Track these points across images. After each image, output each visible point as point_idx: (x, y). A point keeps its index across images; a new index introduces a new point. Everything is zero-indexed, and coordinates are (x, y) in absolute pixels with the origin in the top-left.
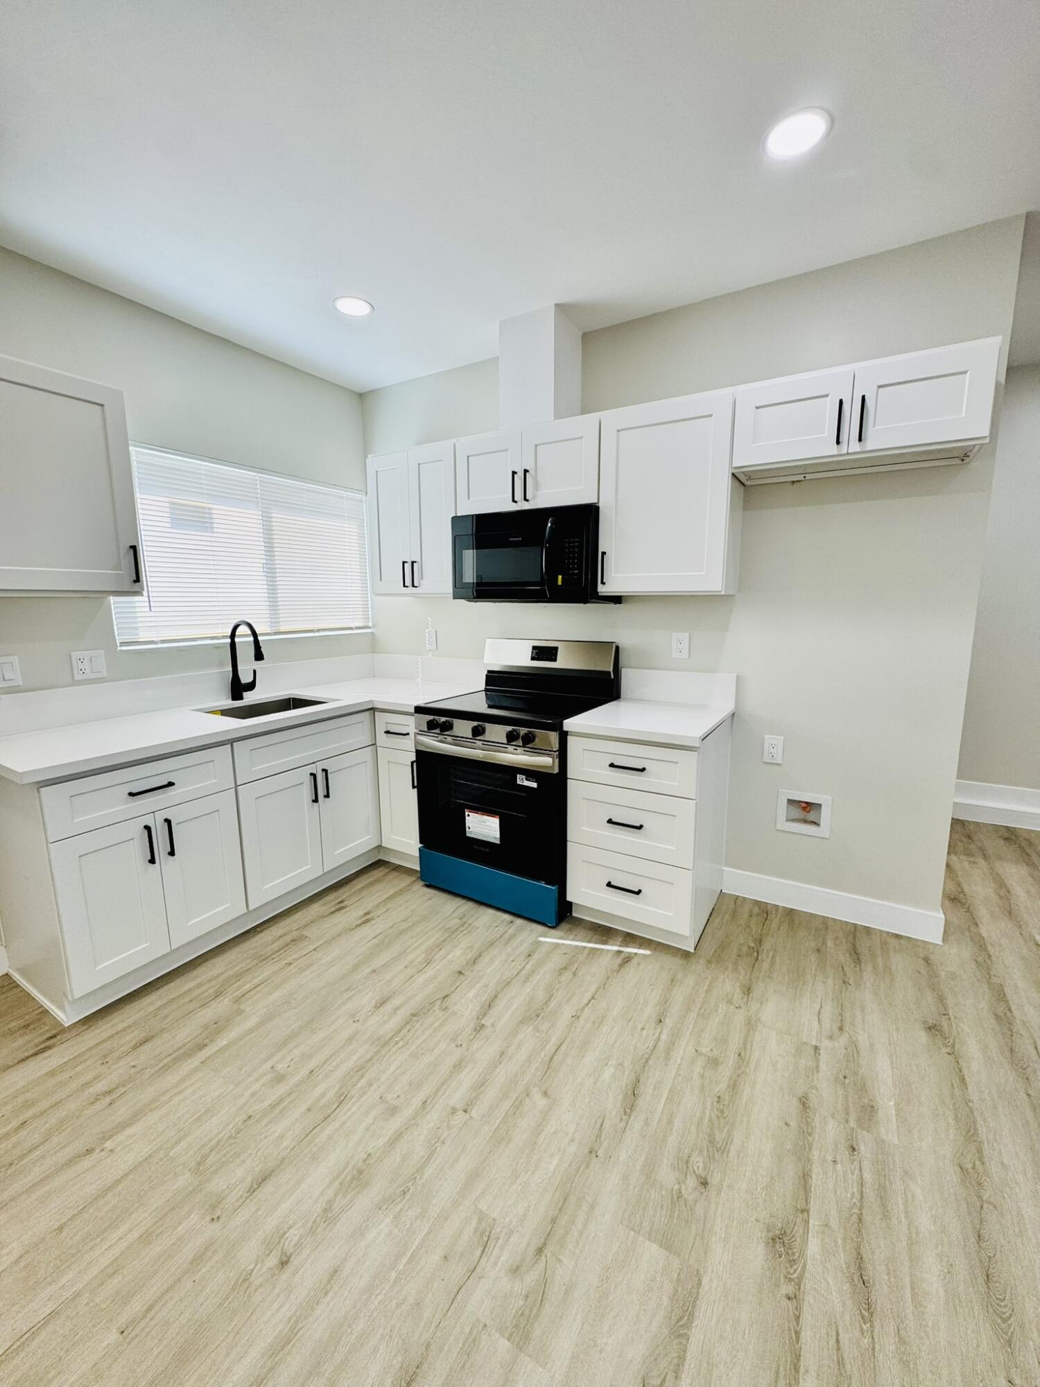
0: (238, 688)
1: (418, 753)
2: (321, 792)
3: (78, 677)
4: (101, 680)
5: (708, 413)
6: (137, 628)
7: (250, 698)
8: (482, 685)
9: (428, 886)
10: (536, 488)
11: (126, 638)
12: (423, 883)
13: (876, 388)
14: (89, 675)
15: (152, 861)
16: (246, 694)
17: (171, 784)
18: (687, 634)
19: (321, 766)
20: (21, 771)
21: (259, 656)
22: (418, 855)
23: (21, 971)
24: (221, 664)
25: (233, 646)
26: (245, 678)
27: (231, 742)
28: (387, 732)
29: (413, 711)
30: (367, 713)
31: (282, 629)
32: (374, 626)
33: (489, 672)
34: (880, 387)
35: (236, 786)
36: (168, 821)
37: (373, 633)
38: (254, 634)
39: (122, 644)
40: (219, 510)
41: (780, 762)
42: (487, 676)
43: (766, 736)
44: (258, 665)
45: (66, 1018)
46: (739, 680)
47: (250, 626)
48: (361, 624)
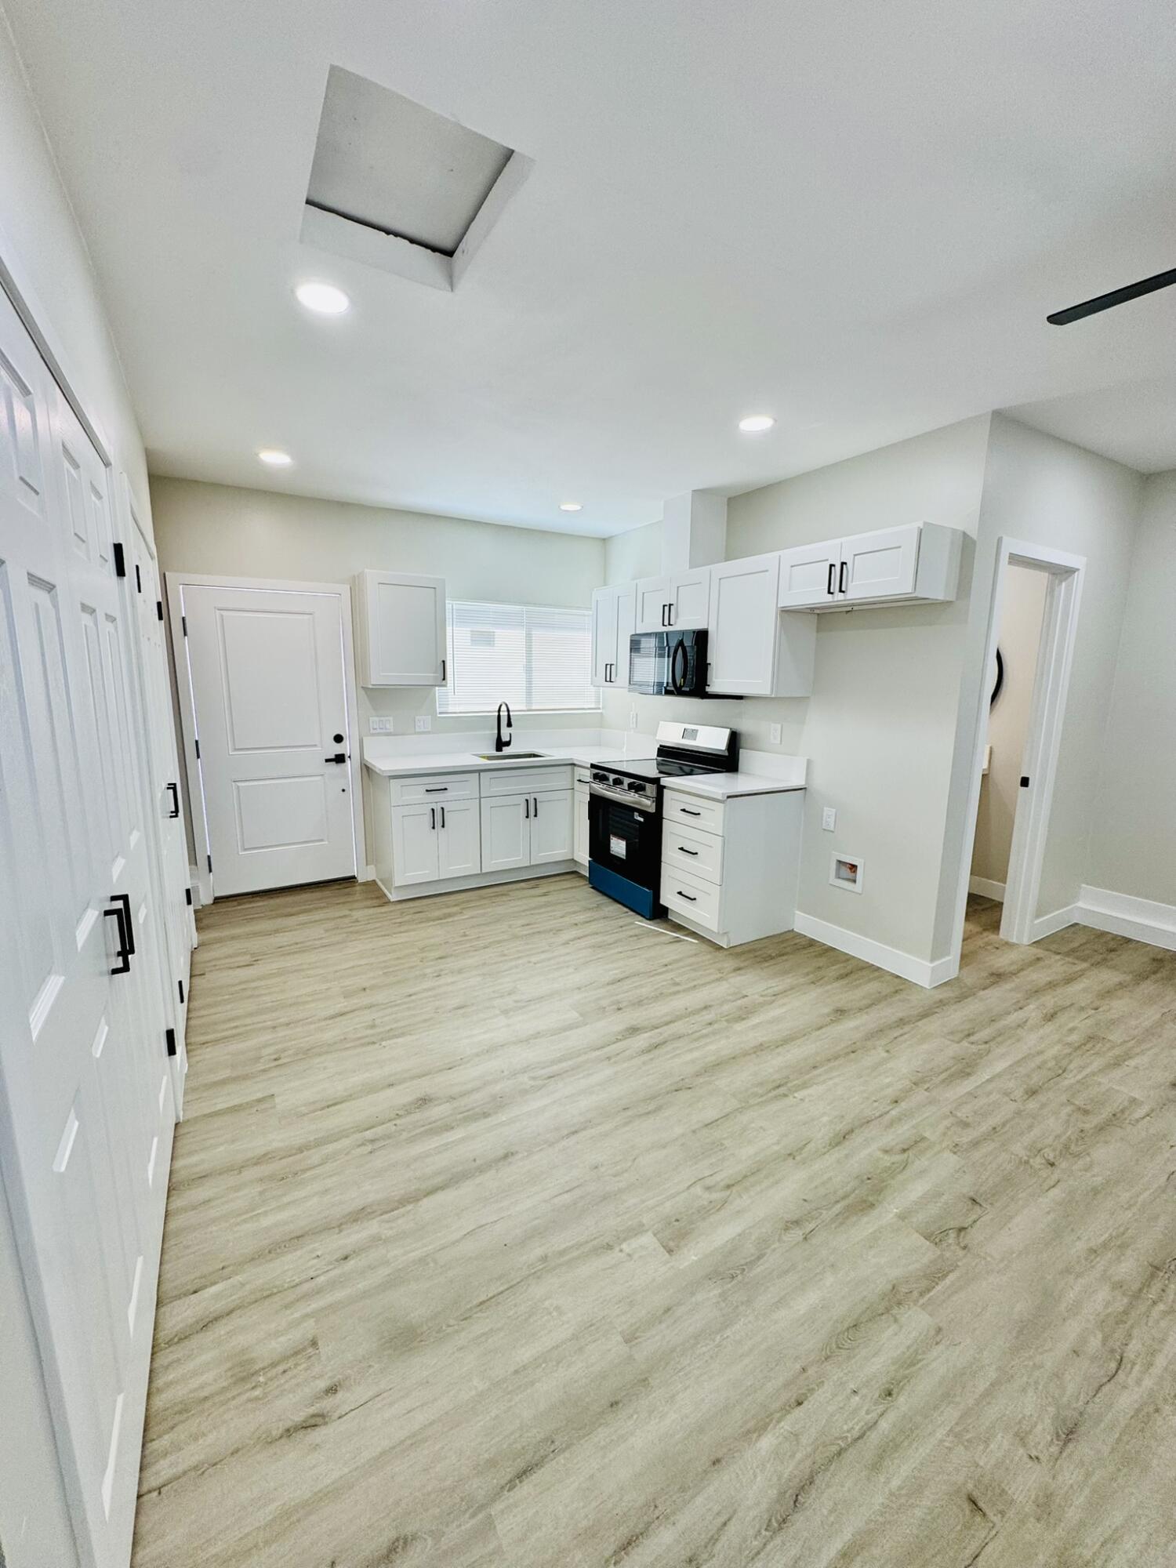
0: (500, 744)
1: (592, 795)
2: (532, 812)
3: (417, 730)
4: (429, 733)
5: (765, 569)
6: (448, 704)
7: (506, 751)
8: (654, 754)
9: (592, 888)
10: (677, 617)
11: (442, 710)
12: (591, 886)
13: (853, 556)
14: (422, 730)
15: (434, 828)
16: (504, 748)
17: (446, 789)
18: (779, 726)
19: (533, 796)
20: (383, 769)
21: (509, 725)
22: (588, 865)
23: (381, 880)
24: (493, 729)
25: (499, 717)
26: (505, 738)
27: (479, 771)
28: (580, 781)
29: (589, 766)
30: (570, 767)
31: (534, 708)
32: (603, 708)
33: (661, 746)
34: (855, 555)
35: (480, 798)
36: (443, 809)
37: (601, 713)
38: (508, 711)
39: (440, 713)
40: (499, 632)
41: (832, 829)
42: (659, 749)
43: (825, 808)
44: (510, 730)
45: (393, 897)
46: (809, 762)
47: (507, 705)
48: (593, 706)
